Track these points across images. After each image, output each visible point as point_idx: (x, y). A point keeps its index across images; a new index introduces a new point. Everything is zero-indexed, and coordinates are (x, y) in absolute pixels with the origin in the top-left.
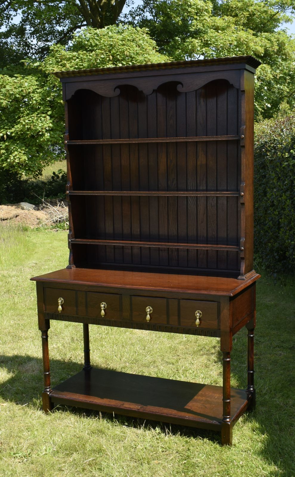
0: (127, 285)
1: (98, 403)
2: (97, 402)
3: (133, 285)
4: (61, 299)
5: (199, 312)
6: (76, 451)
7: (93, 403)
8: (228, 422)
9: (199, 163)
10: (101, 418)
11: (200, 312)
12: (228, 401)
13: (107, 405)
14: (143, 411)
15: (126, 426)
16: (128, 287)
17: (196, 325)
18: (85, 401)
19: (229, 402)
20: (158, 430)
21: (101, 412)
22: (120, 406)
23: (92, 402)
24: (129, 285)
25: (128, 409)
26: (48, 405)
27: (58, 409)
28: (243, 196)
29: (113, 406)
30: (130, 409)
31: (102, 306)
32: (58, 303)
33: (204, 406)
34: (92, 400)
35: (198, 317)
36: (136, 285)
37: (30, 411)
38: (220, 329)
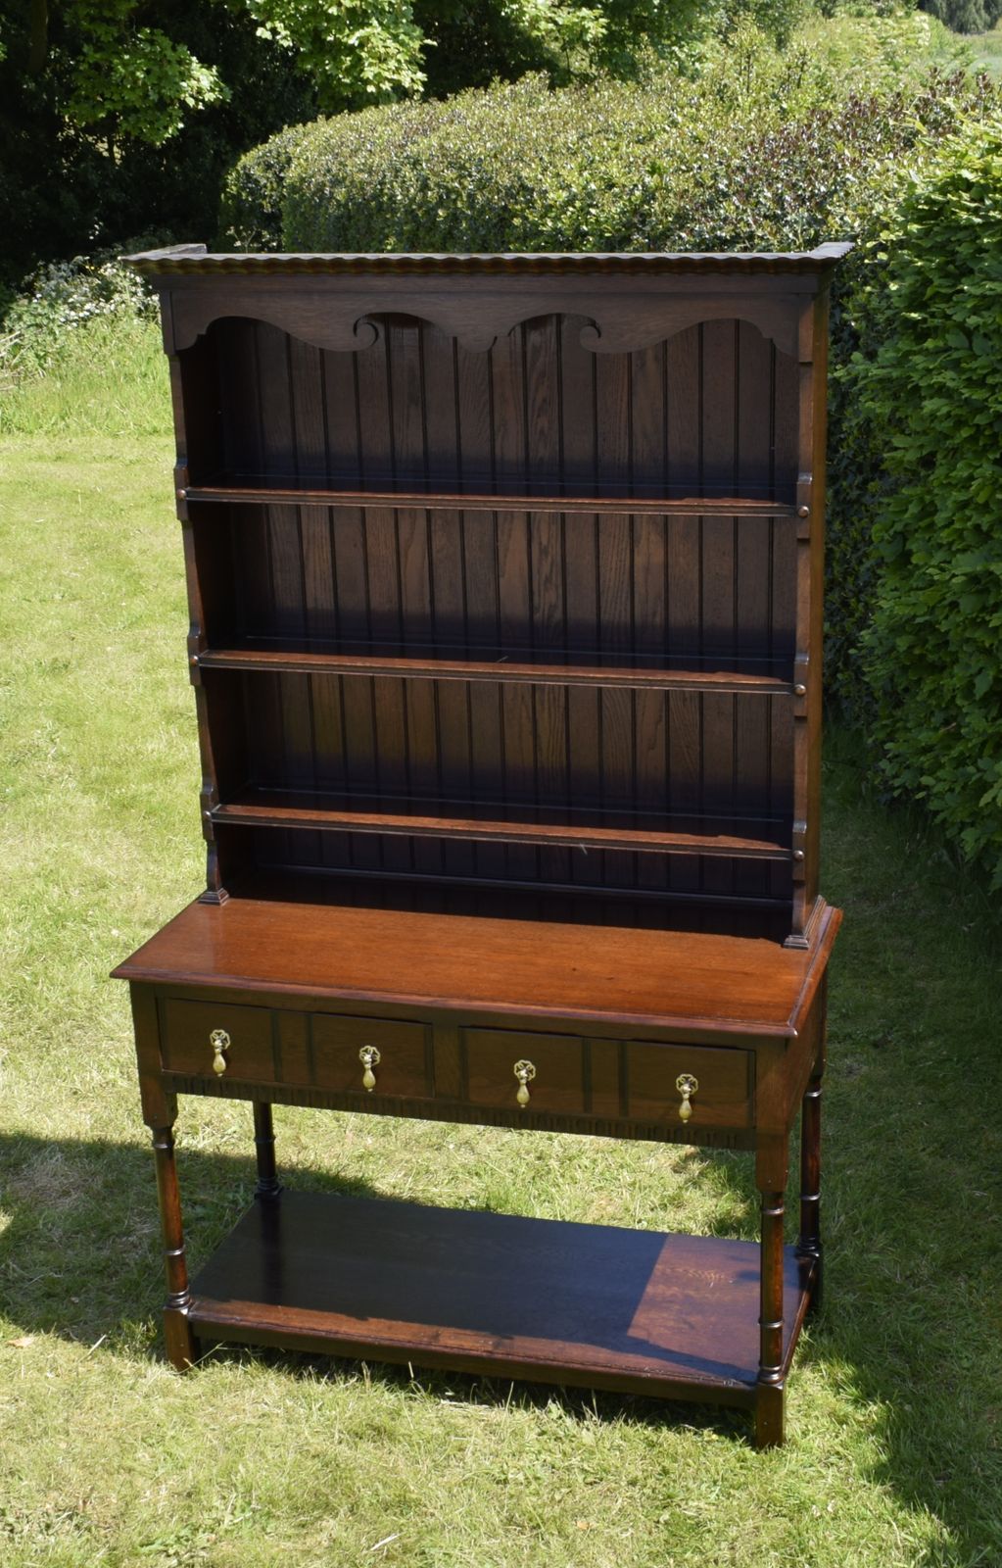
0: (452, 996)
1: (355, 1338)
2: (352, 1331)
3: (470, 998)
4: (219, 1034)
5: (687, 1079)
6: (329, 1508)
7: (339, 1336)
8: (776, 1382)
9: (639, 560)
10: (368, 1382)
11: (692, 1078)
12: (777, 1326)
13: (387, 1343)
14: (504, 1357)
15: (451, 1398)
16: (455, 1003)
17: (681, 1119)
18: (312, 1333)
19: (780, 1329)
20: (555, 1409)
21: (369, 1364)
22: (430, 1344)
23: (337, 1333)
24: (458, 997)
25: (456, 1351)
26: (184, 1344)
27: (220, 1357)
28: (803, 695)
29: (408, 1345)
30: (461, 1352)
31: (368, 1058)
32: (213, 1048)
33: (685, 1322)
34: (334, 1328)
35: (686, 1096)
36: (481, 999)
37: (124, 1365)
38: (755, 1127)
